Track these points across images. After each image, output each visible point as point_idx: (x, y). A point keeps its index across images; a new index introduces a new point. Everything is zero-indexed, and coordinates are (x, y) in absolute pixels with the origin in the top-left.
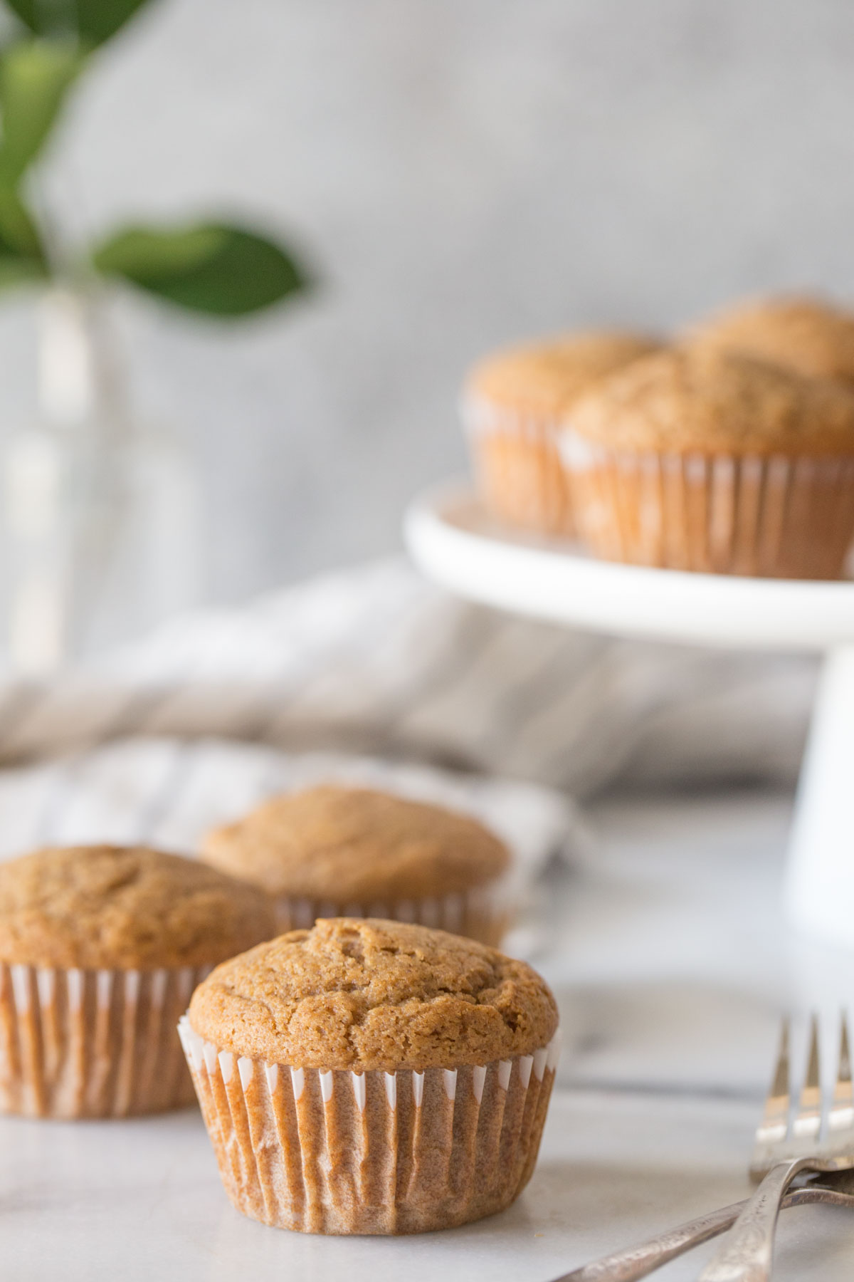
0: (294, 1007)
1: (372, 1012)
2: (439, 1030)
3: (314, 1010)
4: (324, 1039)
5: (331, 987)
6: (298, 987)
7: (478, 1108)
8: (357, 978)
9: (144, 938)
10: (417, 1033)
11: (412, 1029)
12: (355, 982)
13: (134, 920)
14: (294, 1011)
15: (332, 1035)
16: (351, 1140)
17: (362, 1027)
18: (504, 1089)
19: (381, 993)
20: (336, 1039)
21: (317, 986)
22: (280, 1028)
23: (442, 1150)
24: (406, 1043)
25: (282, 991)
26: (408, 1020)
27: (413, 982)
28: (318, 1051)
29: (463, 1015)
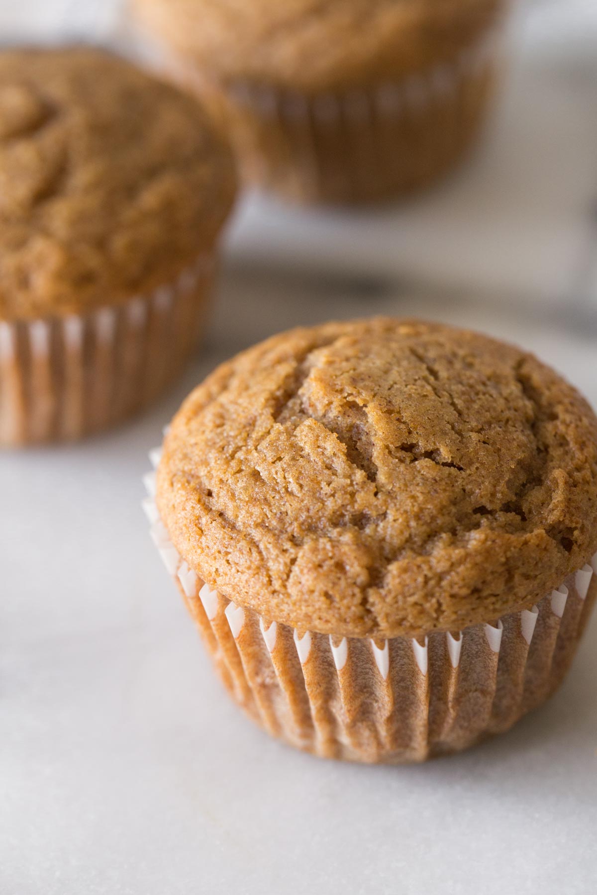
0: (293, 556)
1: (393, 568)
2: (480, 586)
3: (320, 566)
4: (334, 607)
5: (336, 521)
6: (296, 519)
7: (528, 648)
8: (369, 506)
9: (84, 278)
10: (453, 596)
11: (445, 591)
12: (367, 511)
14: (293, 561)
15: (345, 602)
16: (372, 693)
17: (383, 592)
18: (557, 616)
19: (402, 532)
20: (350, 606)
21: (320, 518)
22: (277, 585)
23: (484, 692)
24: (439, 609)
25: (274, 523)
26: (440, 577)
27: (442, 509)
28: (327, 621)
29: (507, 559)
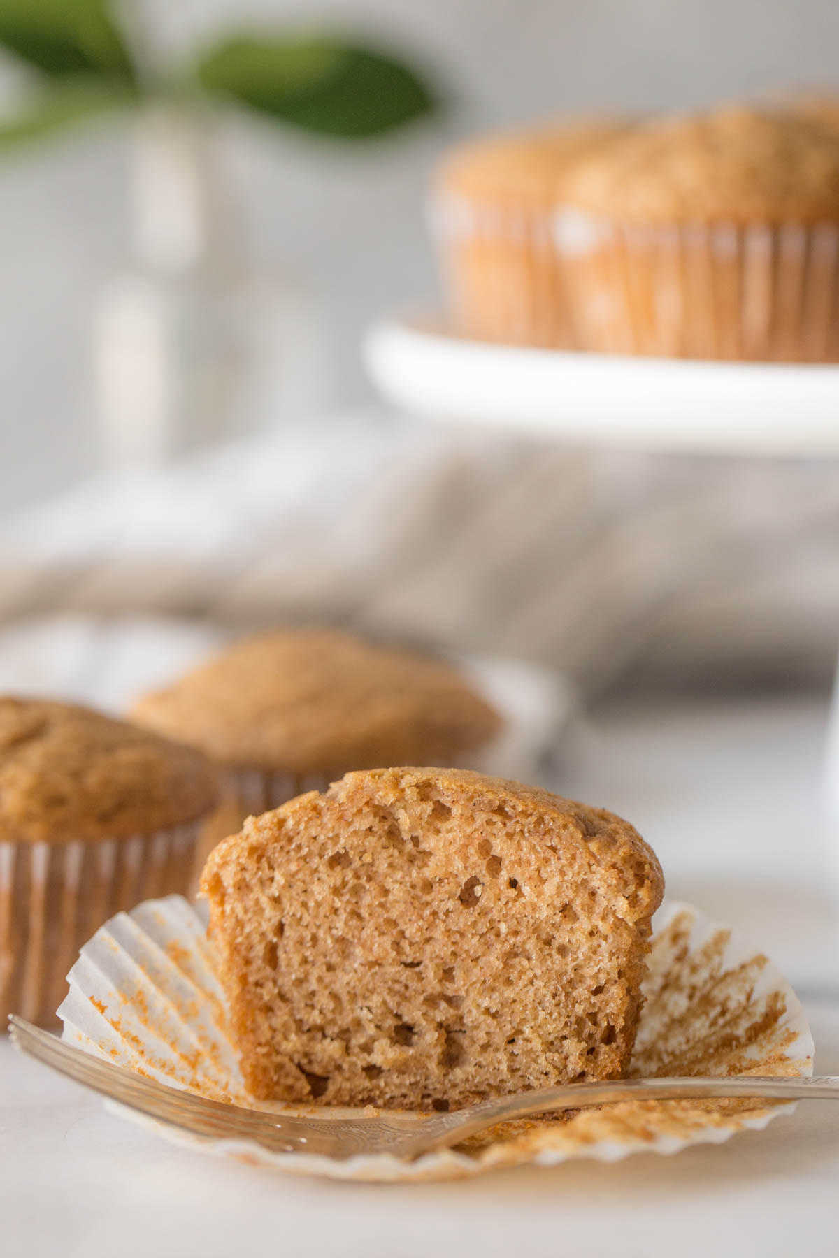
9: (55, 801)
13: (41, 780)
